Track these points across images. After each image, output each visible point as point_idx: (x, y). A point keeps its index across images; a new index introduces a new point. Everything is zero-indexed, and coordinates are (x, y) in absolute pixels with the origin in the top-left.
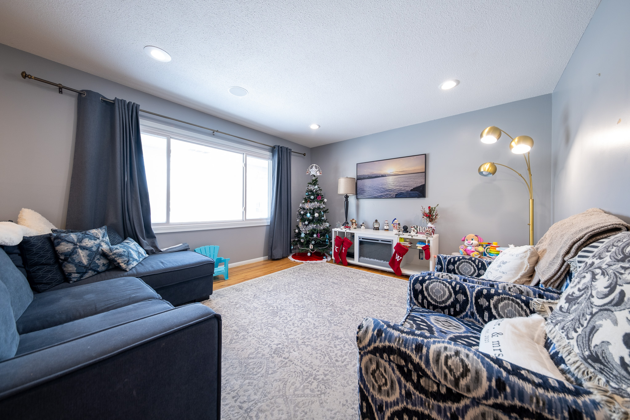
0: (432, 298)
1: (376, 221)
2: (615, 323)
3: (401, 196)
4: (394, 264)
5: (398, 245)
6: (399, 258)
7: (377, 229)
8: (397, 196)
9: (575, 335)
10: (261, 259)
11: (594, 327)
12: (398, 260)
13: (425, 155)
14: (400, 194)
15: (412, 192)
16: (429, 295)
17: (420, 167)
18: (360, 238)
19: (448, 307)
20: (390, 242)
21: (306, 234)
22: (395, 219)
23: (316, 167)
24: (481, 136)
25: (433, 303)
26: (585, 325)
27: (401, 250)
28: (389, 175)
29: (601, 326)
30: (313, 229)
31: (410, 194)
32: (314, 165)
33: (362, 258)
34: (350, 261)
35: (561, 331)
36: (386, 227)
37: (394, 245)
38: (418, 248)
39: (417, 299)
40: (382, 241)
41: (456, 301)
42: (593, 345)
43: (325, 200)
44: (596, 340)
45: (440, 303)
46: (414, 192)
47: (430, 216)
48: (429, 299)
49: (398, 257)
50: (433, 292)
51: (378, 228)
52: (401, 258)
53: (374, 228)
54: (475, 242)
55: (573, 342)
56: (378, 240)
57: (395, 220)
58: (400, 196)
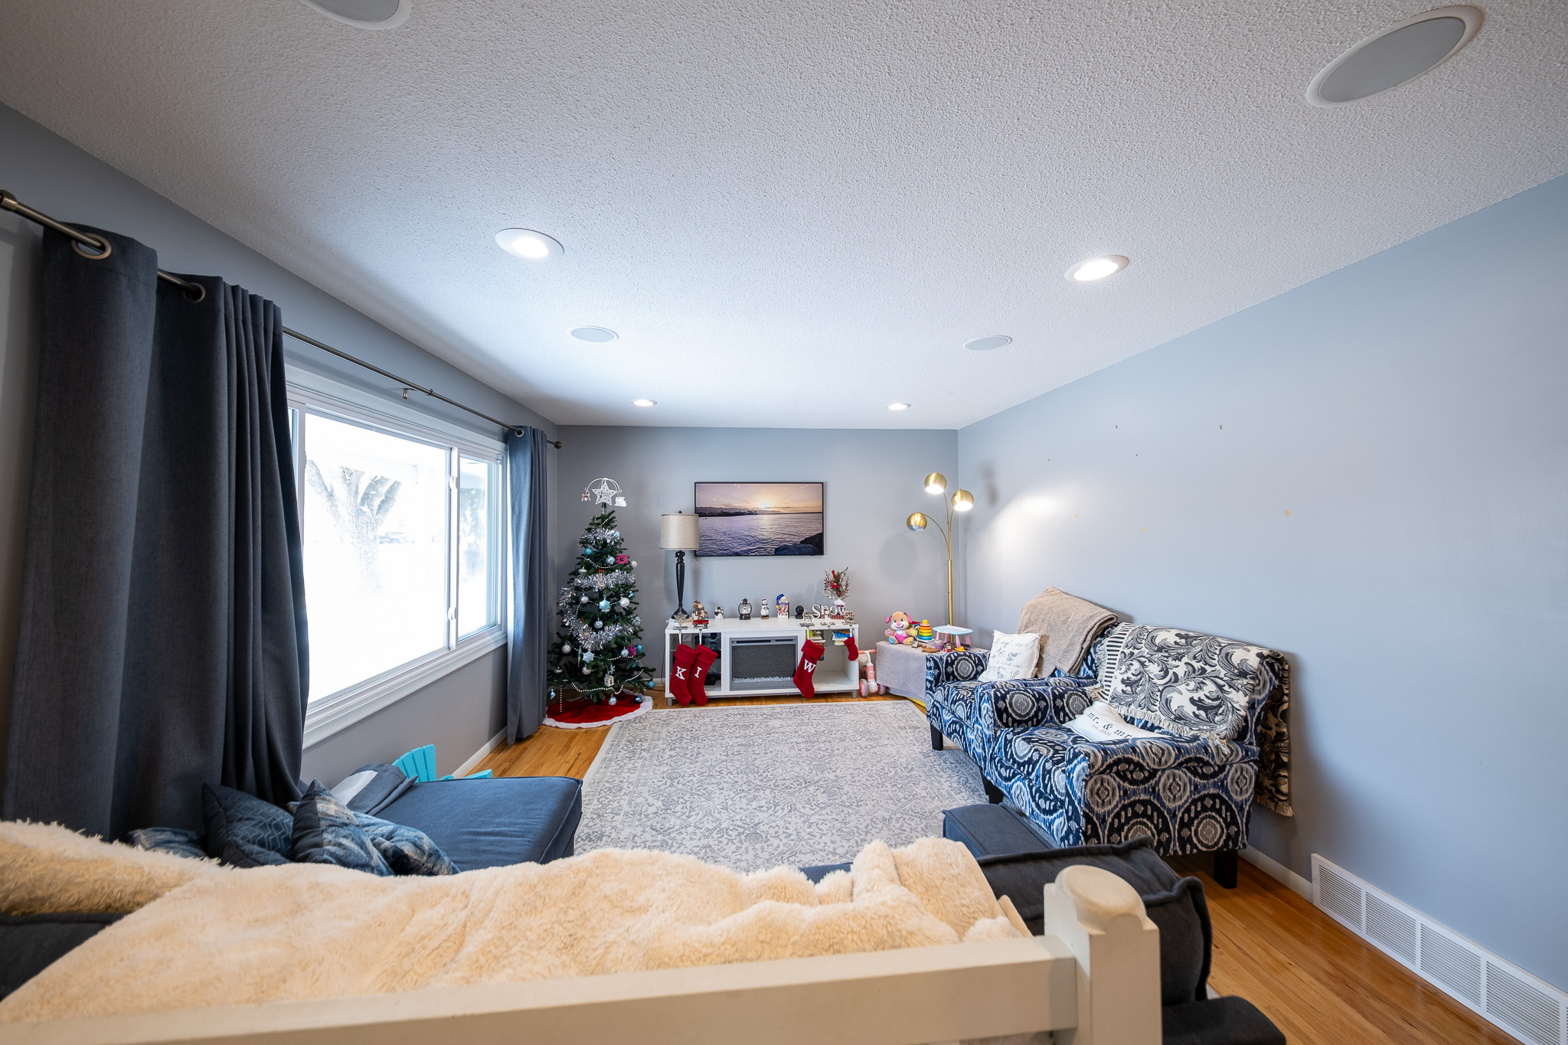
0: (1017, 714)
1: (745, 601)
2: (1181, 693)
3: (785, 551)
4: (803, 680)
5: (808, 643)
6: (812, 666)
7: (747, 617)
8: (778, 552)
9: (1157, 708)
10: (485, 749)
11: (1167, 700)
12: (809, 671)
13: (822, 483)
14: (784, 549)
15: (803, 545)
16: (1013, 711)
17: (813, 504)
18: (733, 642)
19: (1031, 719)
20: (792, 640)
21: (596, 652)
22: (782, 595)
23: (609, 484)
24: (926, 483)
25: (1018, 718)
26: (1159, 699)
27: (813, 651)
28: (763, 513)
29: (1172, 697)
30: (617, 637)
31: (799, 548)
32: (606, 479)
33: (736, 681)
34: (711, 693)
35: (1139, 709)
36: (764, 612)
37: (801, 644)
38: (836, 644)
39: (1001, 720)
40: (776, 641)
41: (1039, 708)
42: (1173, 711)
43: (634, 563)
44: (1174, 706)
45: (1025, 716)
46: (806, 545)
47: (836, 585)
48: (1014, 715)
49: (810, 664)
50: (1017, 707)
51: (749, 614)
52: (814, 665)
53: (742, 615)
54: (905, 623)
55: (1158, 713)
56: (769, 641)
57: (783, 598)
58: (783, 552)
